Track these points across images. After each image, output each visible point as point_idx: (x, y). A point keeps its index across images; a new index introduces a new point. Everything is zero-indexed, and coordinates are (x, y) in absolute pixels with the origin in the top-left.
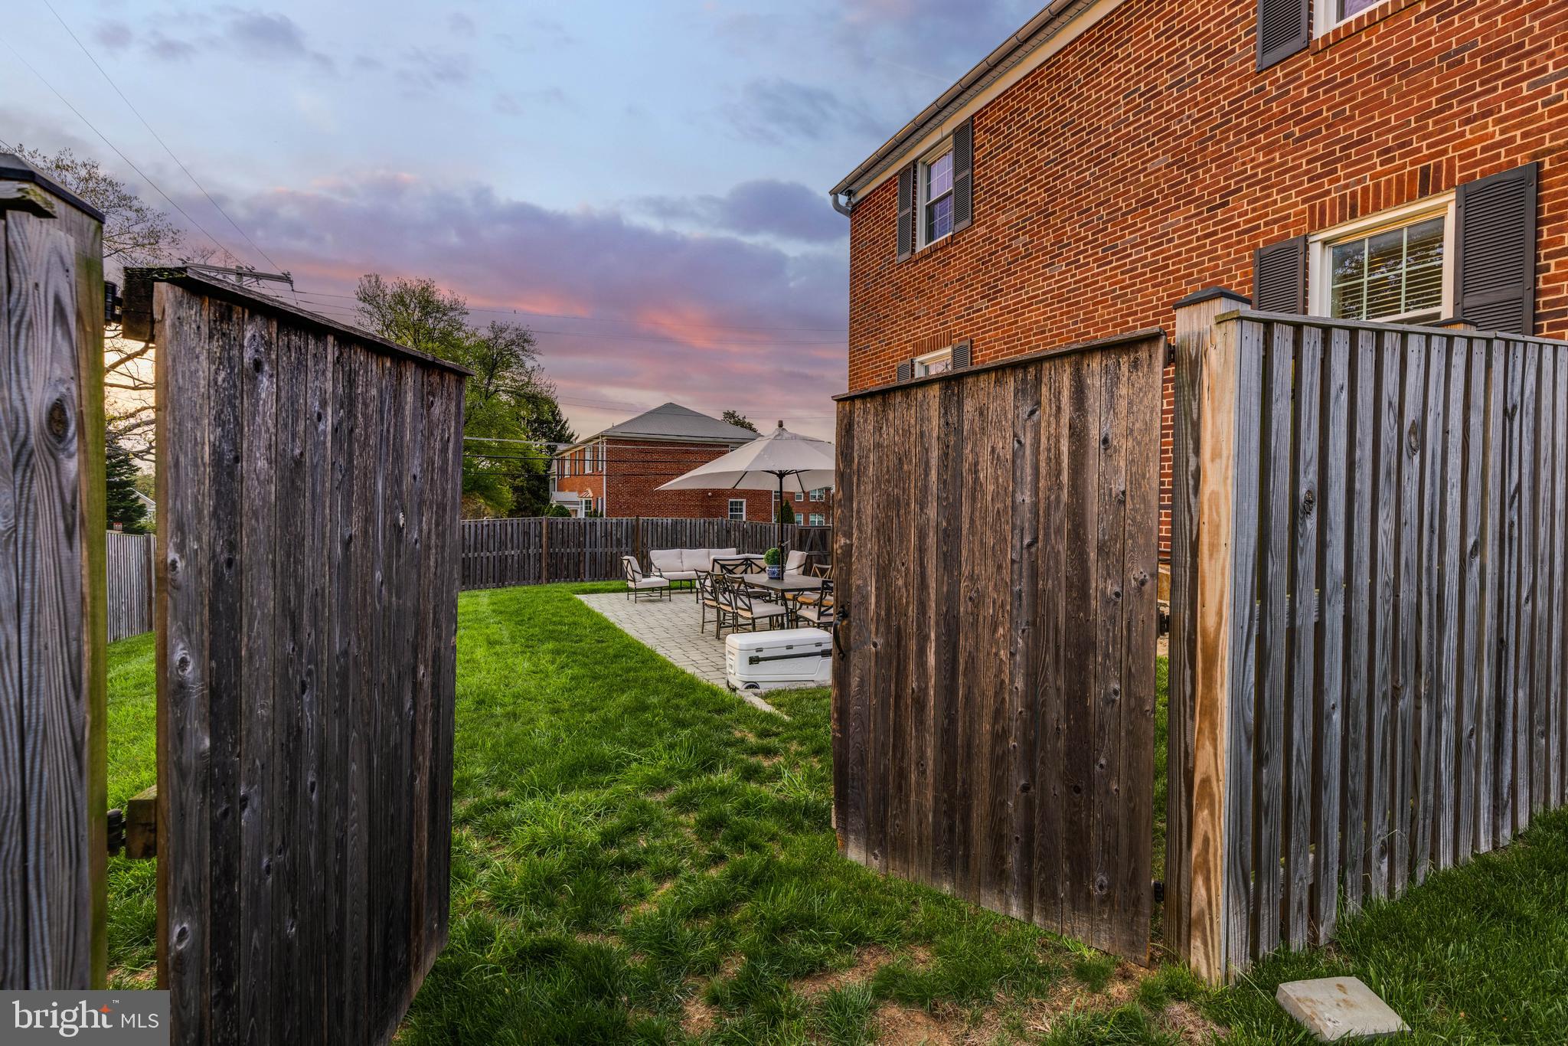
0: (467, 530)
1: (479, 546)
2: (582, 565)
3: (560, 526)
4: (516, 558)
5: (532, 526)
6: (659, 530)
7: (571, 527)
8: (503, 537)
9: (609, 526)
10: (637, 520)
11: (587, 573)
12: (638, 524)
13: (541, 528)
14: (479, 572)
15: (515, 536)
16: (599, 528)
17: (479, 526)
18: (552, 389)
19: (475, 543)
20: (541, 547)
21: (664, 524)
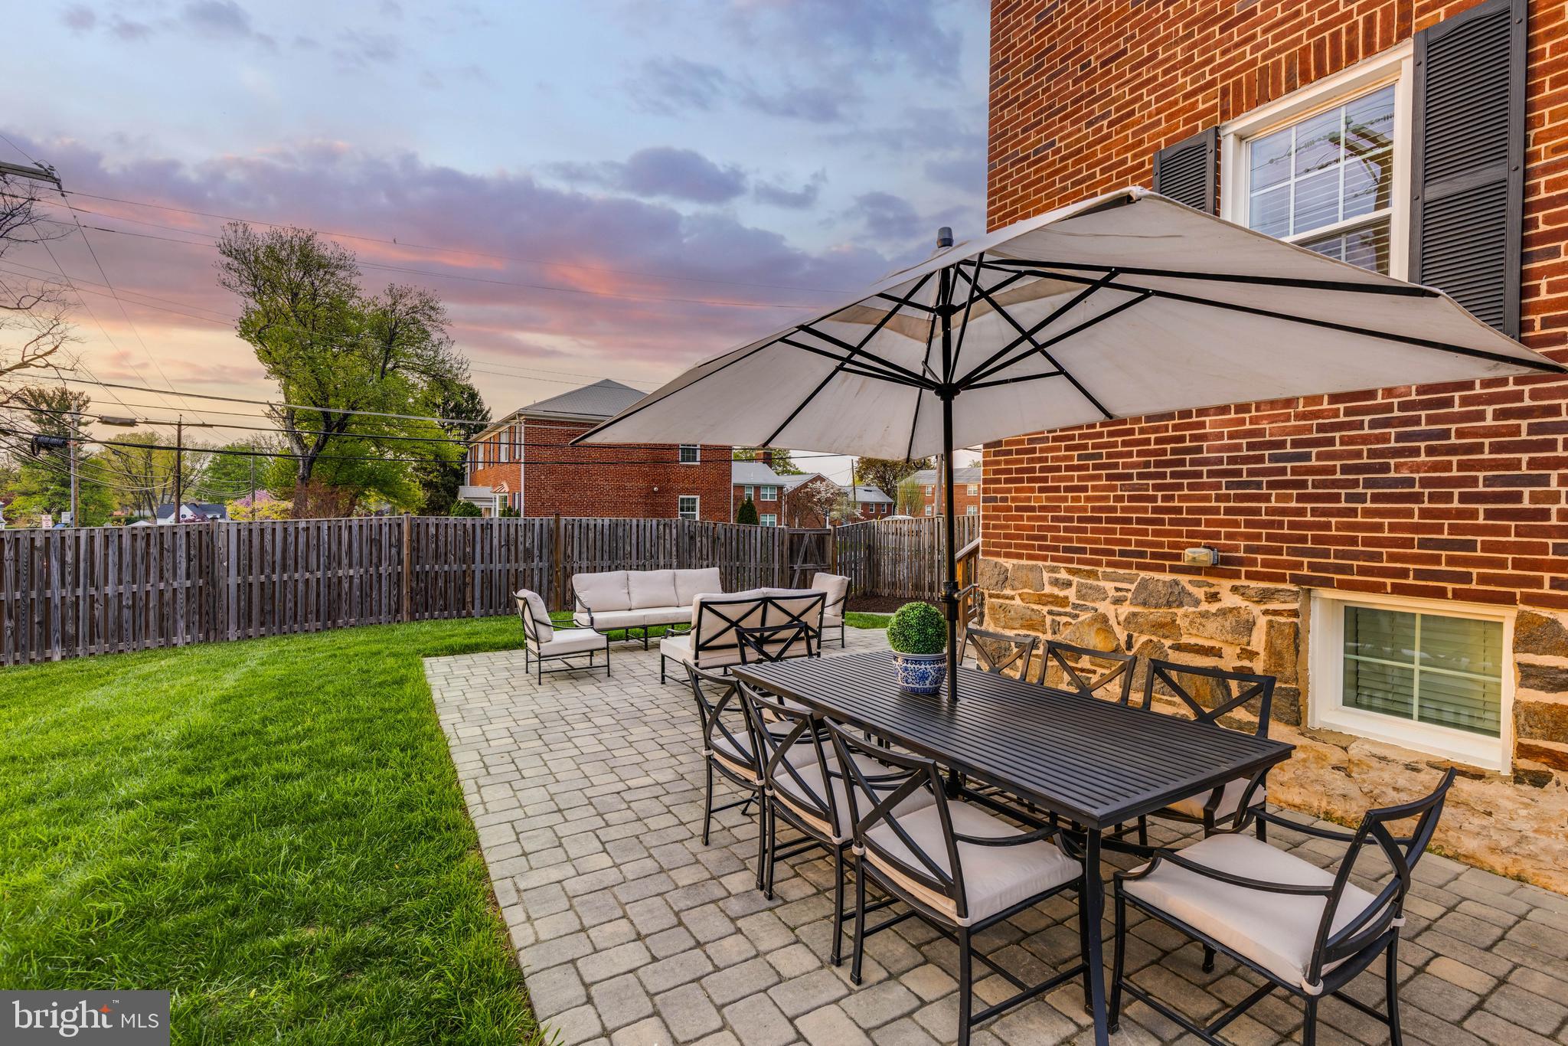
0: (268, 537)
1: (291, 562)
2: (468, 590)
3: (432, 530)
4: (356, 581)
5: (385, 529)
6: (591, 535)
7: (451, 531)
8: (334, 547)
9: (512, 530)
10: (557, 521)
11: (477, 602)
12: (558, 528)
13: (400, 533)
14: (291, 605)
15: (355, 545)
16: (496, 533)
17: (291, 529)
18: (464, 367)
19: (284, 558)
20: (400, 562)
21: (599, 528)
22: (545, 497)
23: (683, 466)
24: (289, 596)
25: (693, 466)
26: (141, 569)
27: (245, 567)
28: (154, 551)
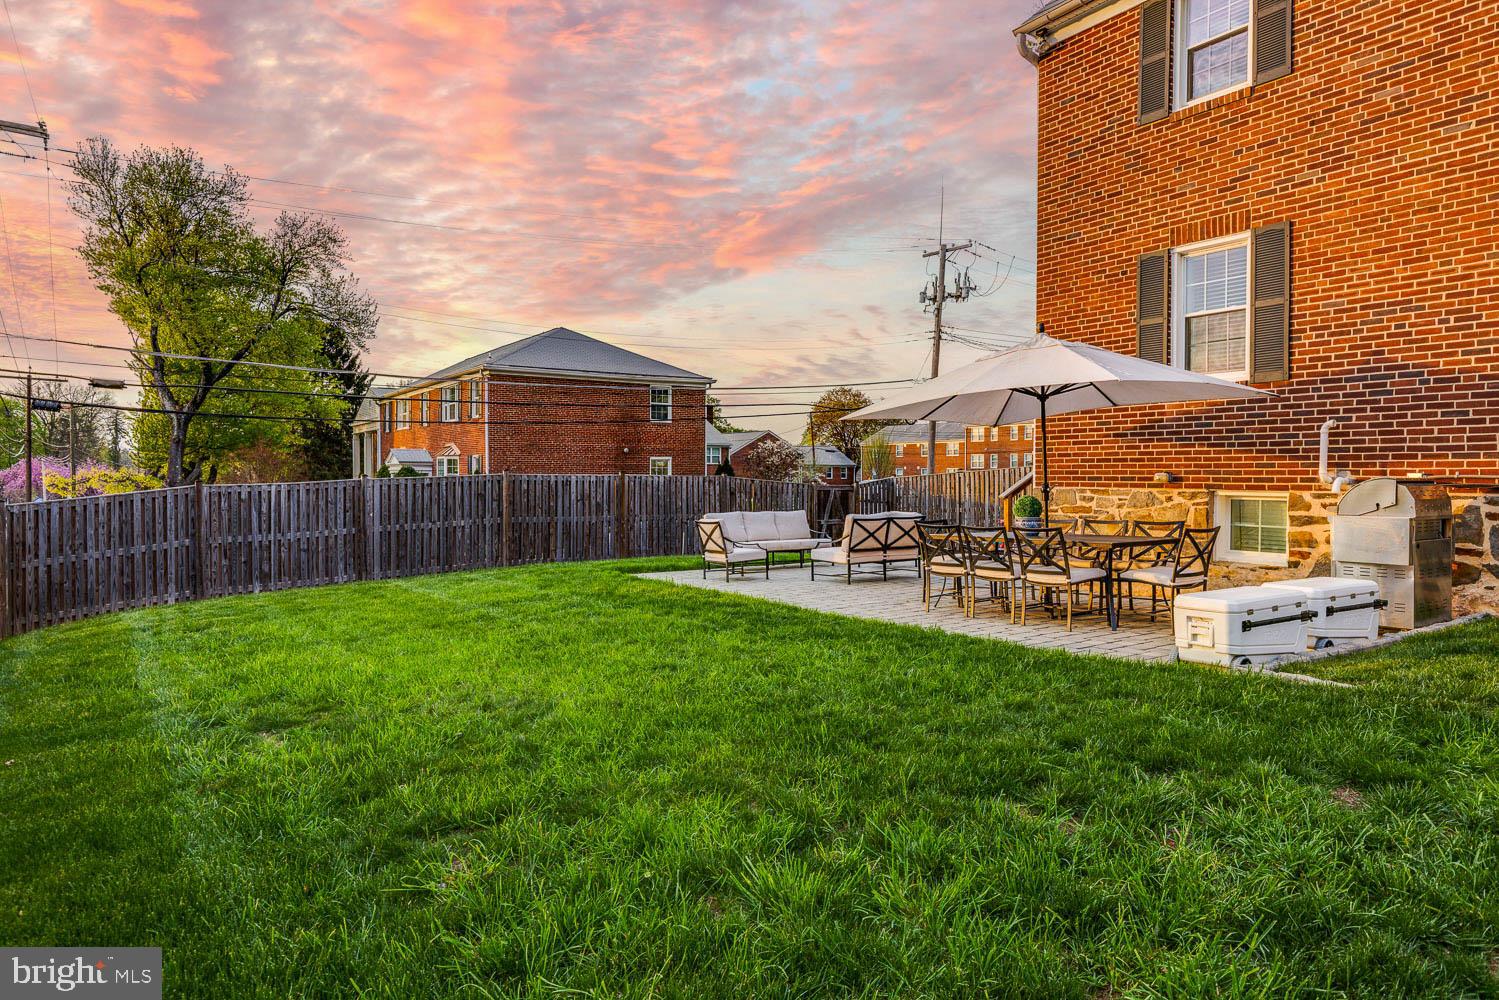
0: (402, 492)
1: (419, 514)
2: (552, 539)
3: (525, 486)
4: (467, 530)
5: (489, 485)
7: (539, 487)
8: (450, 501)
9: (587, 486)
11: (559, 550)
13: (500, 489)
14: (418, 551)
15: (466, 499)
16: (573, 489)
17: (419, 485)
19: (414, 511)
20: (500, 514)
21: (655, 483)
24: (418, 543)
26: (313, 518)
27: (385, 518)
28: (322, 503)
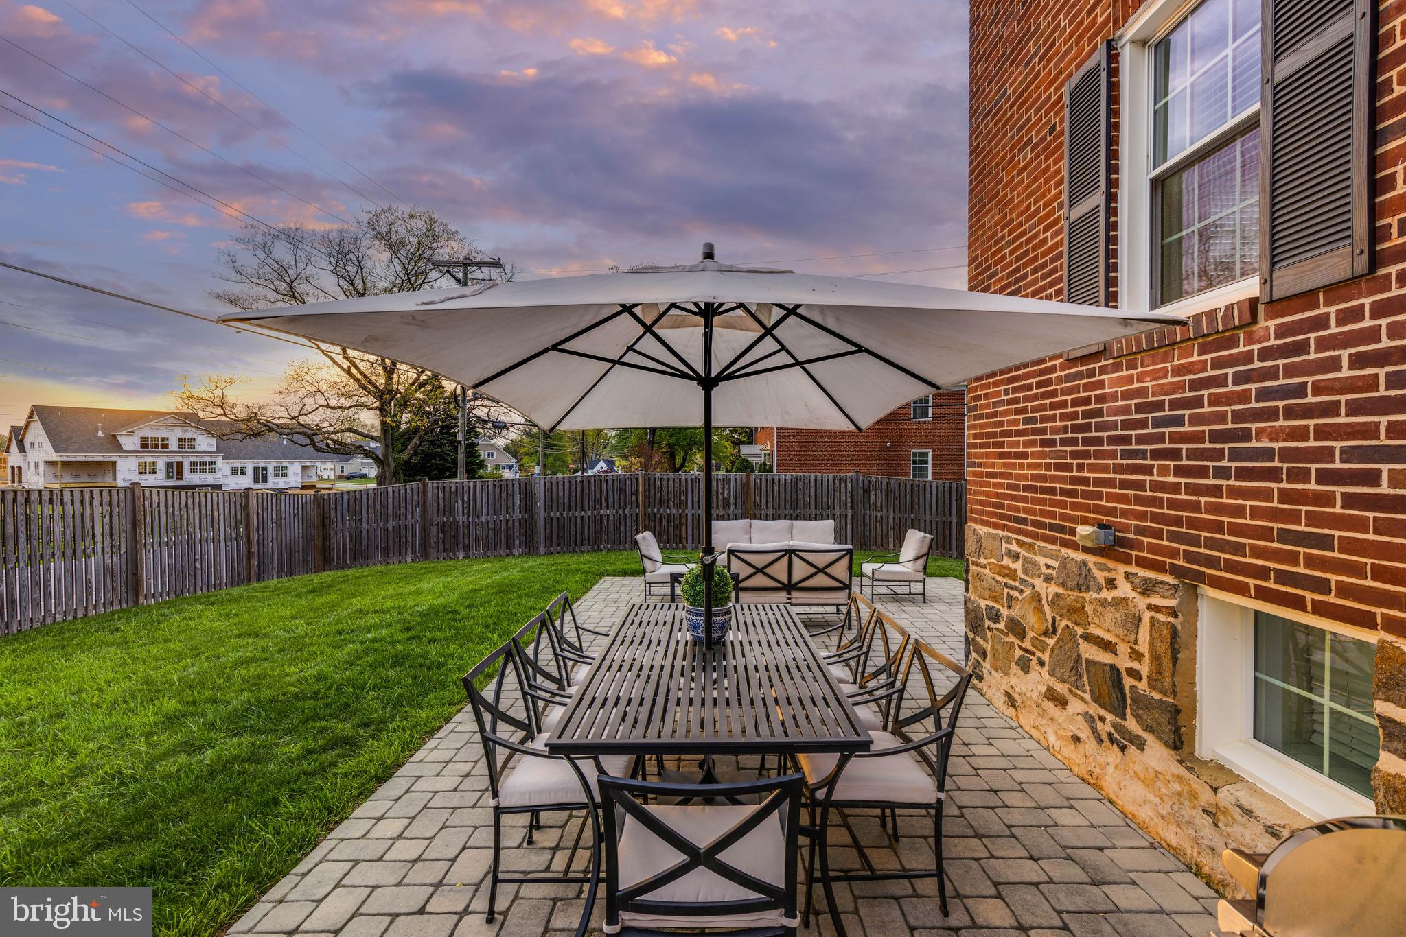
0: (561, 487)
1: (573, 504)
2: (683, 528)
3: (658, 483)
4: (611, 518)
5: (628, 482)
6: (776, 488)
7: (671, 484)
8: (598, 495)
10: (748, 477)
11: (690, 538)
12: (749, 481)
13: (638, 485)
14: (573, 533)
15: (610, 493)
17: (573, 482)
19: (569, 501)
20: (638, 506)
21: (782, 482)
22: (793, 453)
23: (915, 423)
24: (572, 527)
25: (925, 422)
26: (498, 505)
27: (549, 508)
28: (504, 495)
